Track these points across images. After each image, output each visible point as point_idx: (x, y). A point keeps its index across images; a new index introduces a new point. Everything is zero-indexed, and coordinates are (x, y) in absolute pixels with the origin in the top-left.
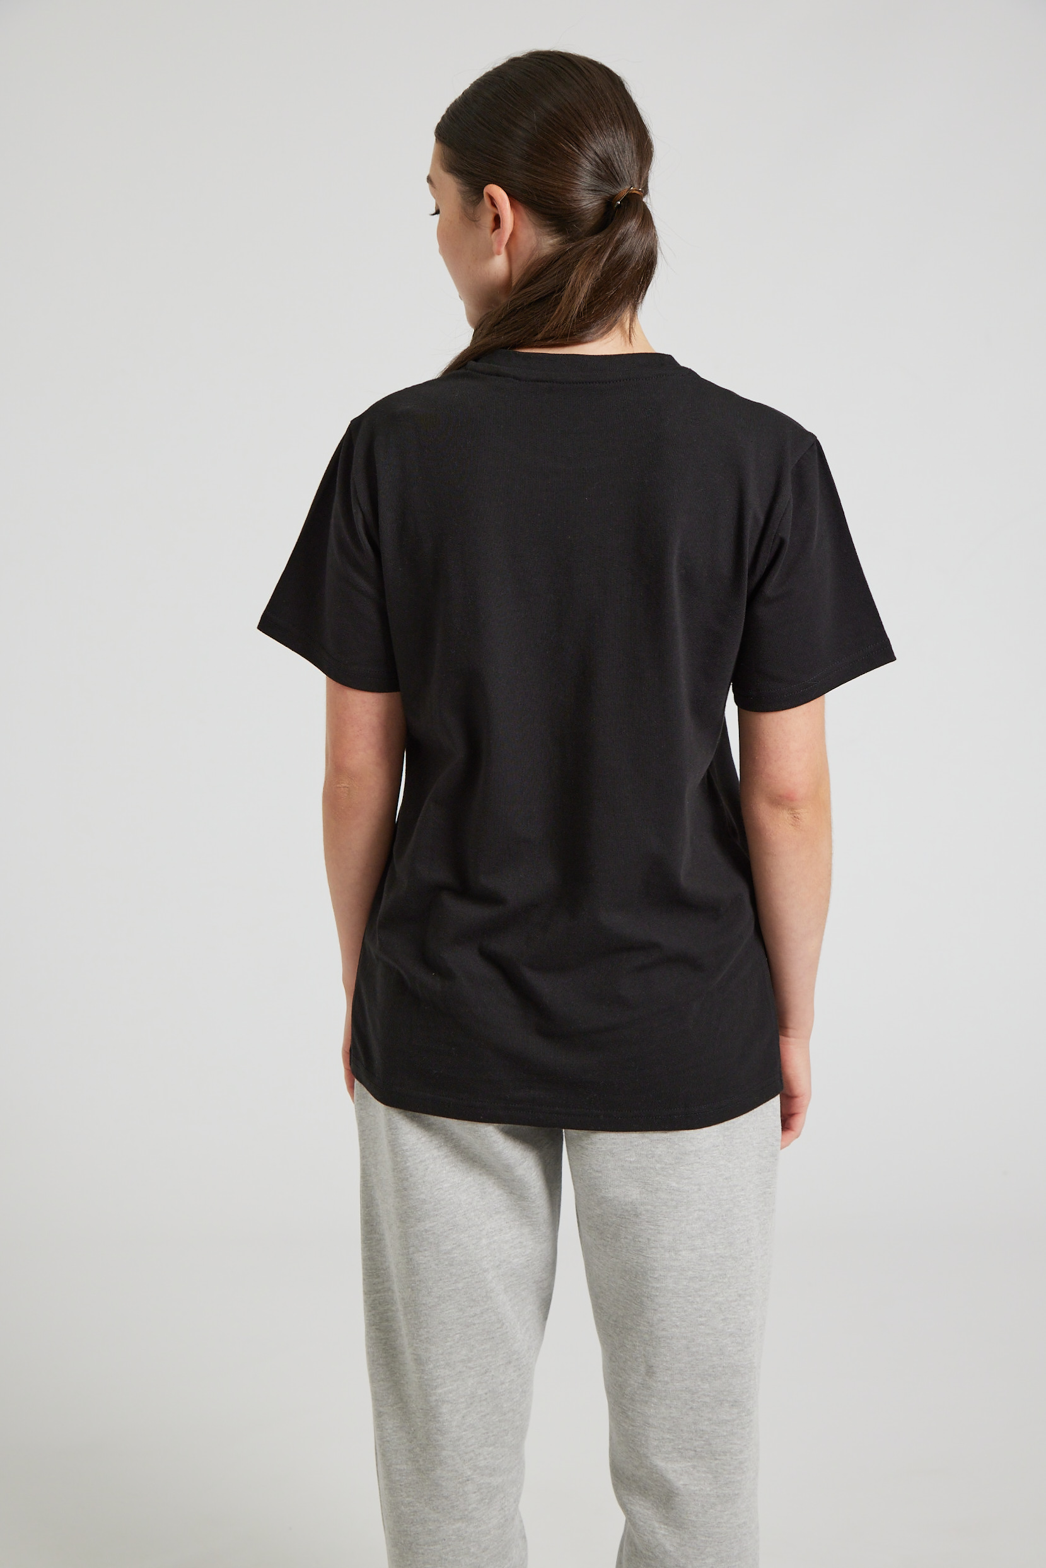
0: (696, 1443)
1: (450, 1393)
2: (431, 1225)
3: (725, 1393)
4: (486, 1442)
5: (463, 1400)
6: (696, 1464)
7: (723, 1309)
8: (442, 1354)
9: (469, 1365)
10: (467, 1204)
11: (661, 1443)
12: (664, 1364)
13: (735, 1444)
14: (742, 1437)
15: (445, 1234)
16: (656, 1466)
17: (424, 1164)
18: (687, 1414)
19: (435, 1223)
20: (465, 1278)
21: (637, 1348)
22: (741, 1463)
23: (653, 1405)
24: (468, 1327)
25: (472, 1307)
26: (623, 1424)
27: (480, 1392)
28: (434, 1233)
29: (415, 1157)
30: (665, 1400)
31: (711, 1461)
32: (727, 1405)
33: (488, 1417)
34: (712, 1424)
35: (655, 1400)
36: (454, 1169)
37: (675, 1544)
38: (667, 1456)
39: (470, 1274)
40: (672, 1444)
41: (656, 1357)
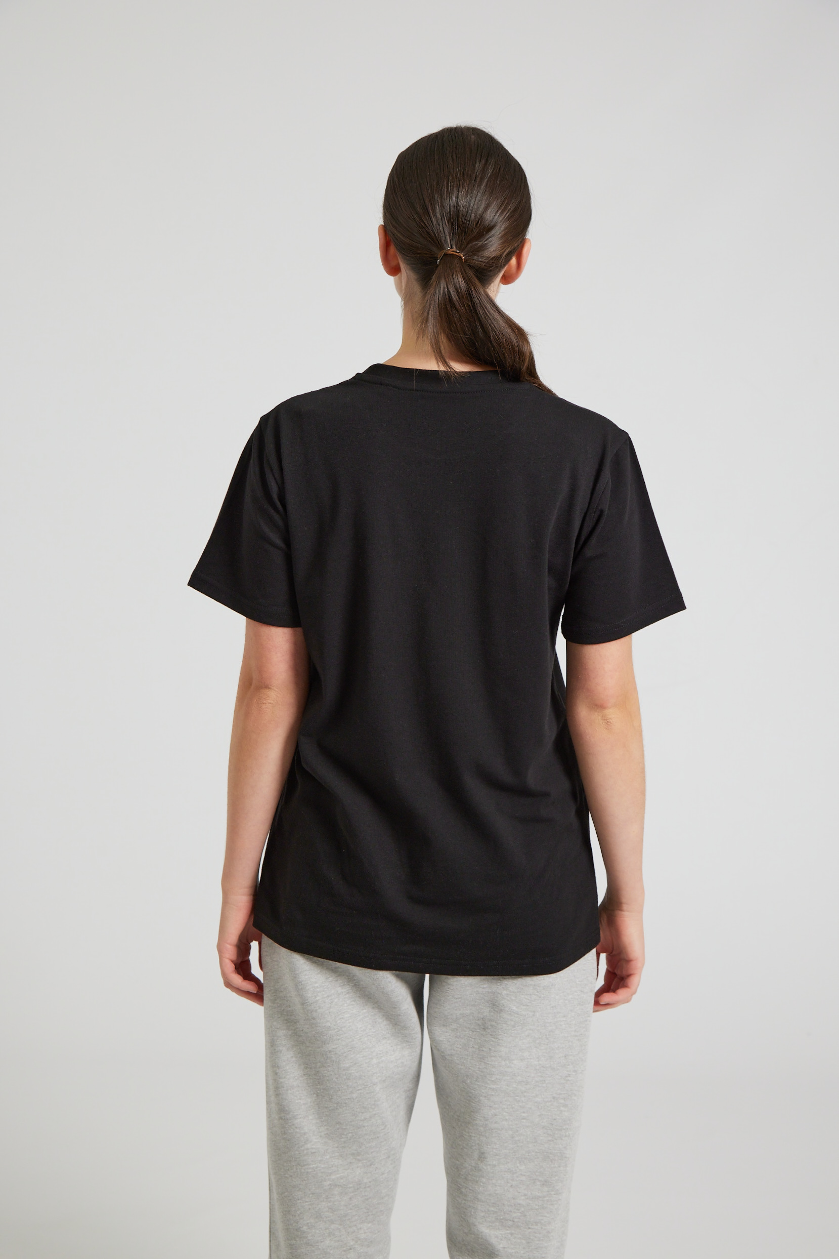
0: (514, 1215)
1: (342, 1179)
2: (334, 1047)
3: (537, 1174)
4: (366, 1219)
5: (351, 1185)
6: (513, 1232)
7: (540, 1107)
8: (337, 1147)
9: (358, 1158)
10: (361, 1031)
11: (487, 1215)
12: (494, 1151)
13: (545, 1216)
14: (551, 1212)
15: (345, 1054)
16: (482, 1232)
17: (330, 998)
18: (509, 1191)
19: (337, 1046)
20: (359, 1090)
21: (473, 1138)
22: (548, 1232)
23: (482, 1184)
24: (359, 1128)
25: (363, 1113)
26: (458, 1199)
27: (365, 1180)
28: (336, 1054)
29: (323, 993)
30: (492, 1180)
31: (525, 1230)
32: (538, 1183)
33: (370, 1200)
34: (527, 1199)
35: (484, 1180)
36: (353, 1003)
38: (491, 1224)
39: (363, 1087)
40: (495, 1215)
41: (487, 1145)
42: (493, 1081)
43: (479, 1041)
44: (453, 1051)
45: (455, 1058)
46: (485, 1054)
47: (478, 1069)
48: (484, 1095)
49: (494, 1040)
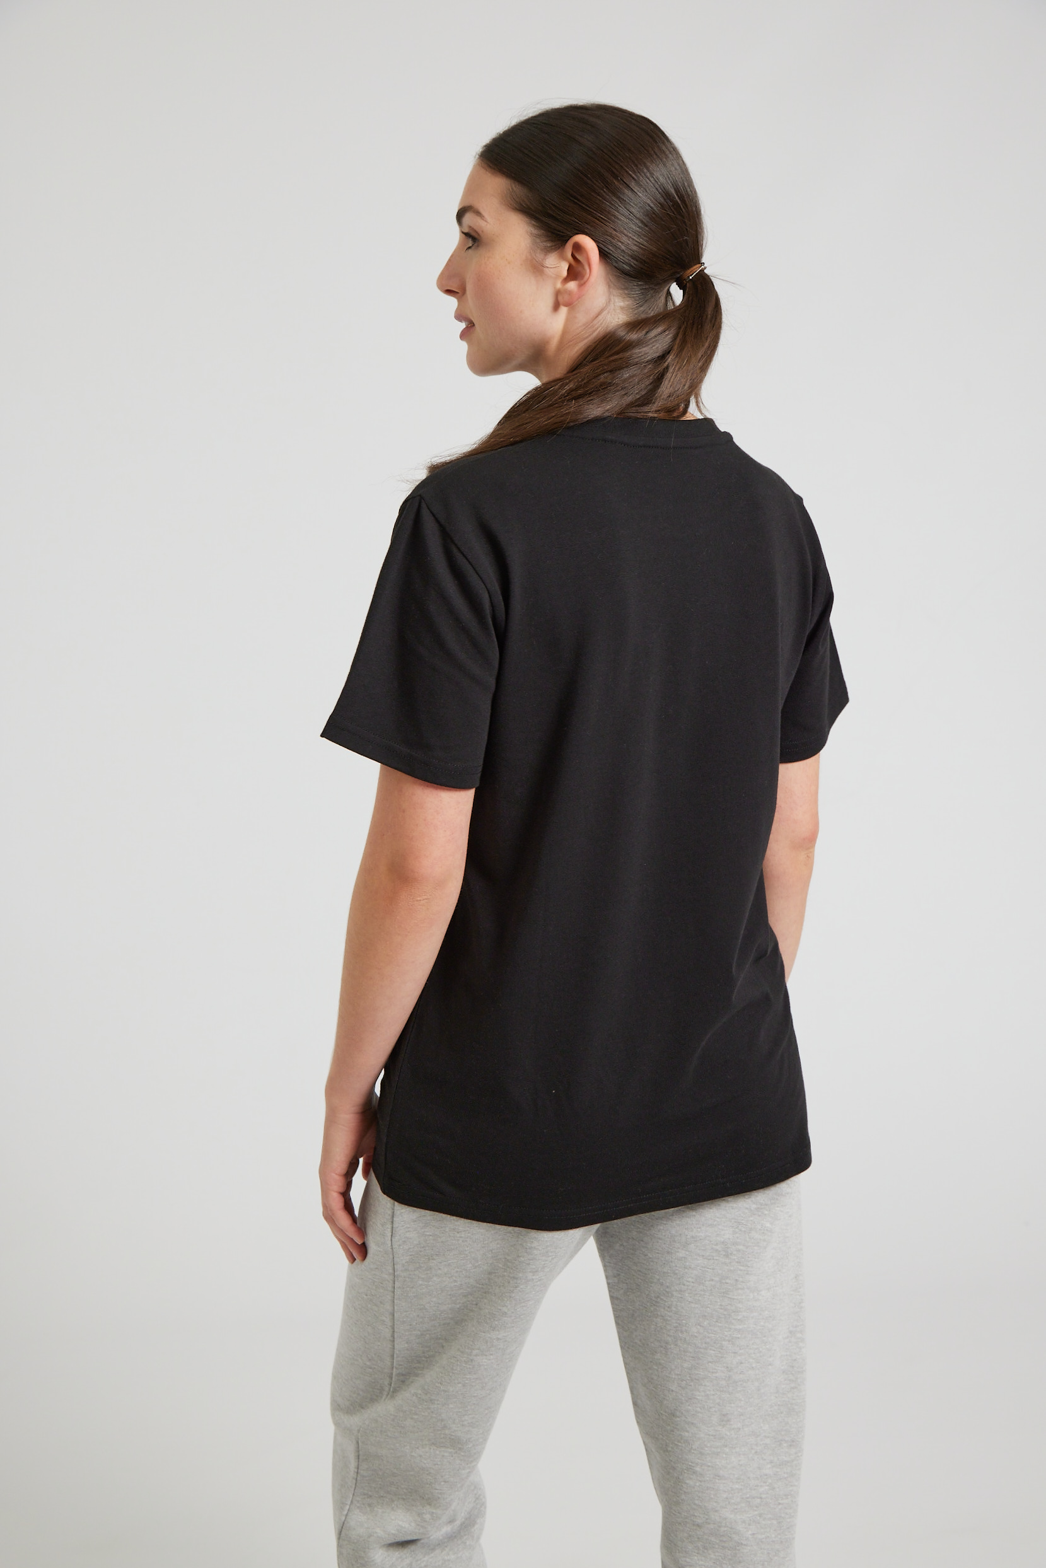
38: (736, 1507)
41: (731, 1403)
42: (739, 1320)
44: (683, 1286)
45: (687, 1295)
46: (730, 1288)
47: (717, 1307)
48: (727, 1338)
49: (742, 1268)
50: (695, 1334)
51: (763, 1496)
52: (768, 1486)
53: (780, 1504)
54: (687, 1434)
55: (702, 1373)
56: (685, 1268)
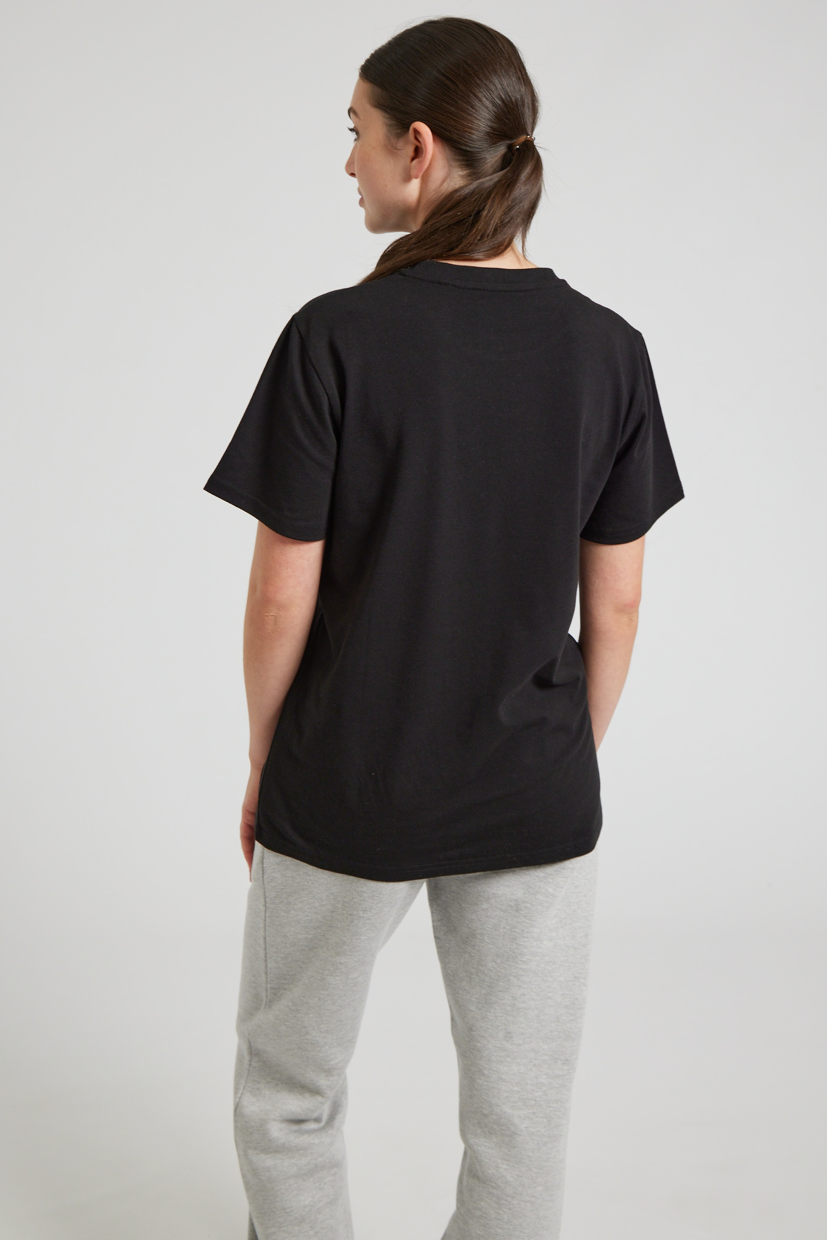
6: (538, 1110)
11: (510, 1095)
21: (499, 1019)
23: (507, 1064)
30: (516, 1059)
31: (546, 1108)
37: (514, 1176)
38: (514, 1104)
40: (519, 1095)
42: (523, 961)
43: (511, 922)
47: (508, 949)
48: (514, 974)
49: (527, 921)
50: (492, 969)
51: (537, 1099)
52: (542, 1092)
53: (550, 1107)
54: (479, 1044)
55: (493, 999)
56: (487, 917)
